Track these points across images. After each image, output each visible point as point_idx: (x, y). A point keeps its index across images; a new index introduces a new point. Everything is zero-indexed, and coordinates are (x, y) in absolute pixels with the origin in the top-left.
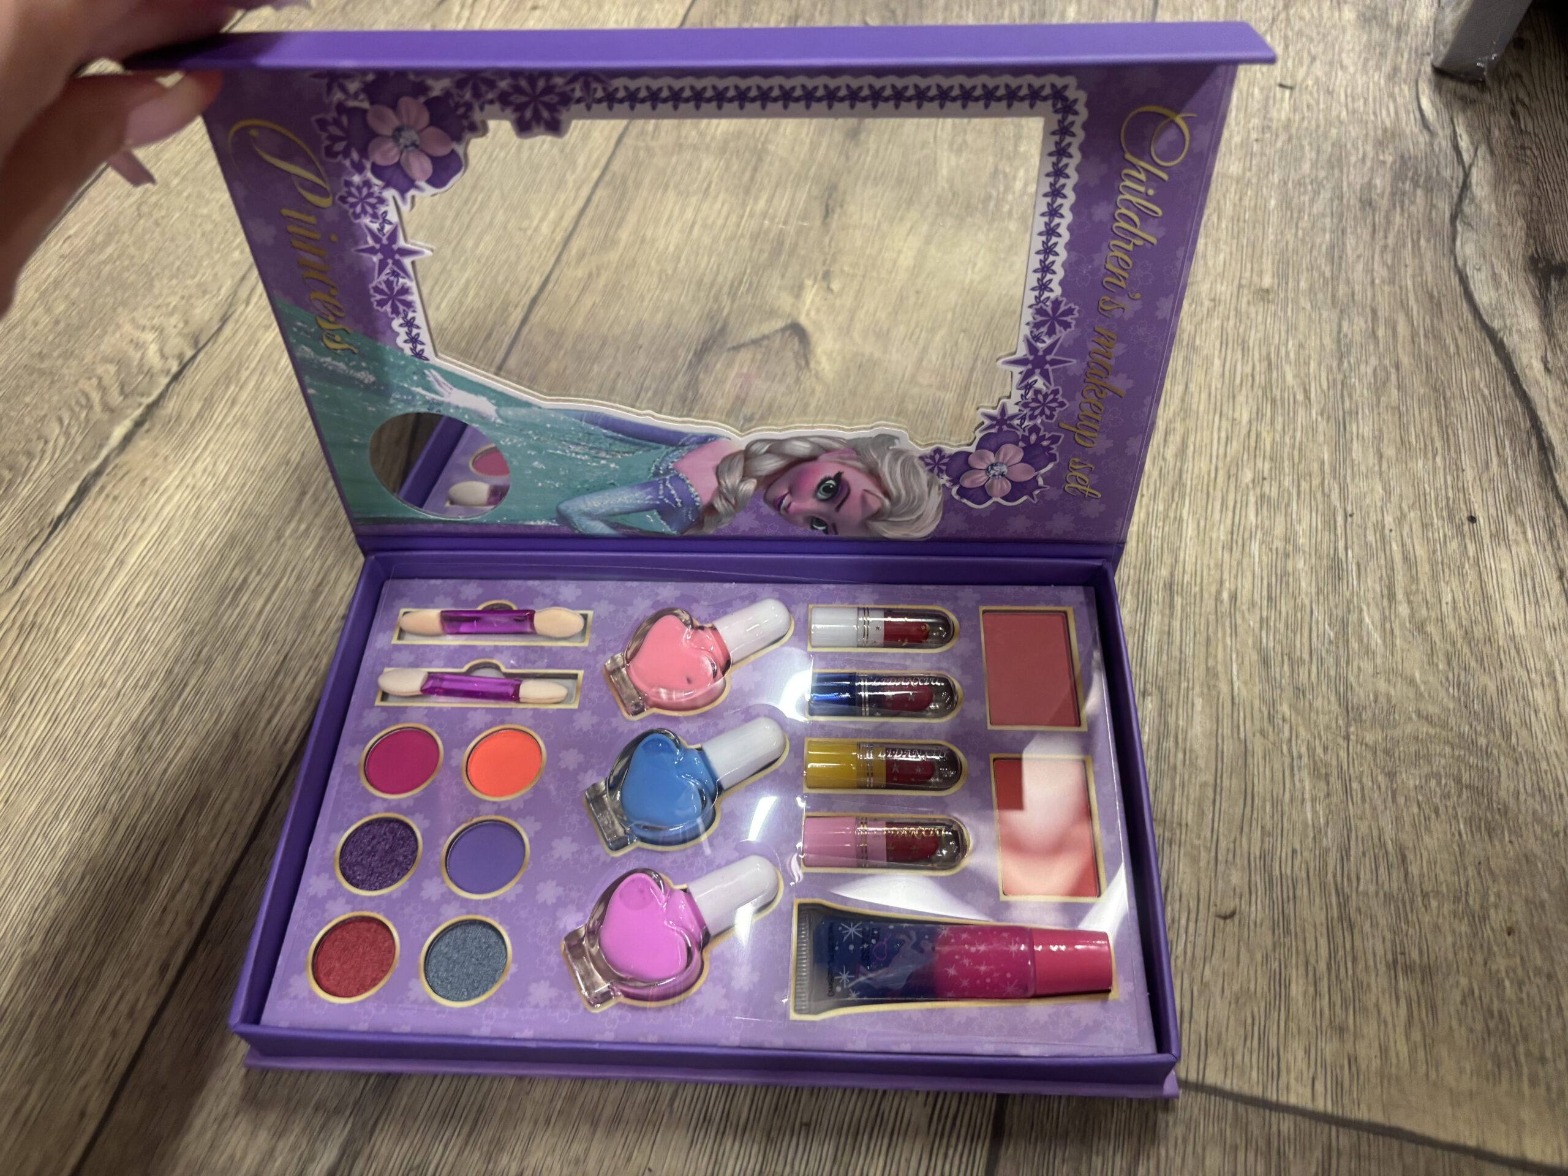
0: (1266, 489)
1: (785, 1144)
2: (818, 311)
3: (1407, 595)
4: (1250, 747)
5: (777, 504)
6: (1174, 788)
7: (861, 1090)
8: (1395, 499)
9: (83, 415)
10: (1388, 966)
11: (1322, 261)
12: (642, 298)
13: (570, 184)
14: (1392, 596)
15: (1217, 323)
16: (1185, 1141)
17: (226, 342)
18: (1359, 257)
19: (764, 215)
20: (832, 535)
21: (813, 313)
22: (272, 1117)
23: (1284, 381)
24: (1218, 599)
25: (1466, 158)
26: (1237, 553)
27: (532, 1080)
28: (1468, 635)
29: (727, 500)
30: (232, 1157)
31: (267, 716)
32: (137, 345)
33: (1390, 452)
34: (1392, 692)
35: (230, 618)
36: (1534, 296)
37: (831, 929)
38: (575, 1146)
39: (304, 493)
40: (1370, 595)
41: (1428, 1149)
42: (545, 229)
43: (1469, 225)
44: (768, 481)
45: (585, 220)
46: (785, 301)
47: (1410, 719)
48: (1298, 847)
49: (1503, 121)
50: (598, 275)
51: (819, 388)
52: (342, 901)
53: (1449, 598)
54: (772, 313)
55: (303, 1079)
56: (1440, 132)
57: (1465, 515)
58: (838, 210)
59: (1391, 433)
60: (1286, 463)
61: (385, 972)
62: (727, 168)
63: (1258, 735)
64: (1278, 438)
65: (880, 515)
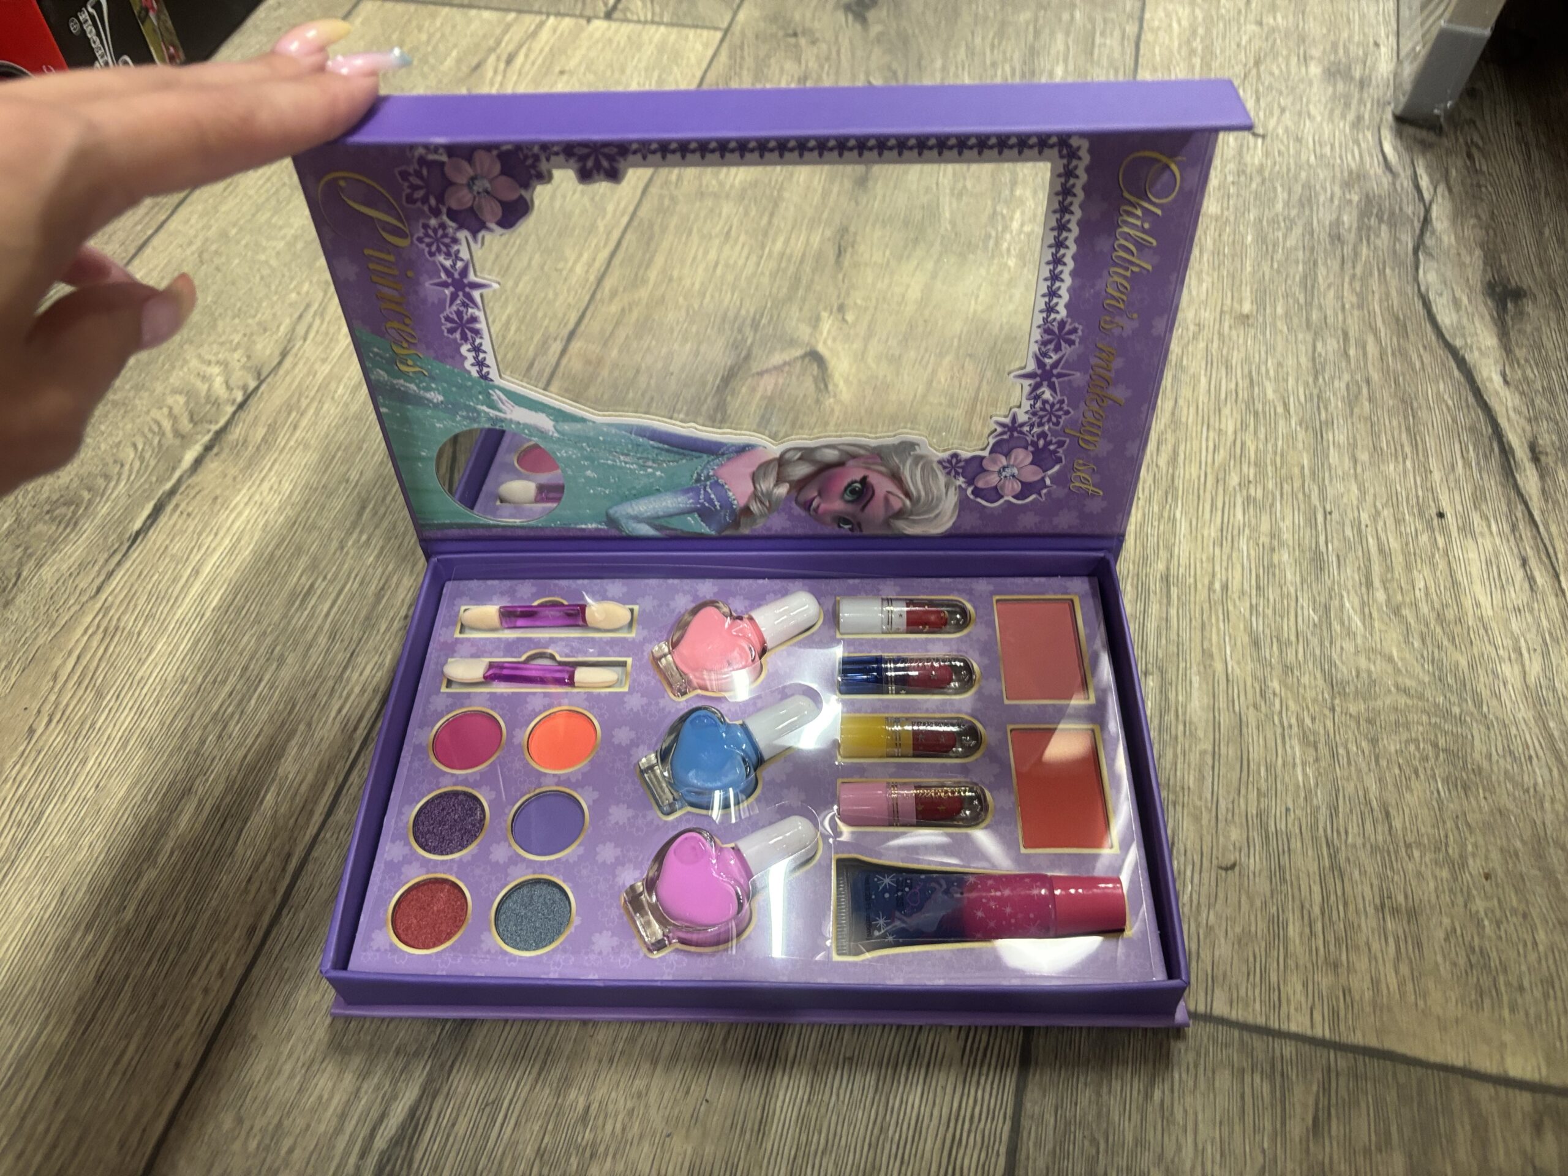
0: (1252, 490)
1: (830, 1077)
2: (834, 340)
3: (1384, 582)
4: (1244, 719)
5: (807, 506)
6: (1175, 756)
7: (898, 1027)
8: (1369, 498)
9: (156, 441)
10: (1376, 909)
11: (1297, 290)
12: (672, 331)
13: (601, 229)
14: (1369, 584)
15: (1202, 345)
16: (1196, 1066)
17: (287, 373)
18: (1329, 286)
19: (782, 255)
20: (857, 533)
21: (829, 342)
22: (356, 1061)
23: (1265, 394)
24: (1211, 588)
25: (1427, 196)
26: (1227, 549)
27: (595, 1023)
28: (1440, 618)
29: (762, 503)
30: (320, 1097)
31: (336, 707)
32: (204, 377)
33: (1363, 456)
34: (1372, 668)
35: (299, 620)
36: (1492, 317)
37: (867, 881)
38: (637, 1082)
39: (363, 508)
40: (1350, 584)
41: (1418, 1069)
42: (579, 269)
43: (1430, 255)
44: (800, 485)
45: (616, 261)
46: (804, 332)
47: (1389, 691)
48: (1291, 806)
49: (1460, 163)
50: (630, 310)
51: (837, 408)
52: (416, 865)
53: (1422, 585)
54: (792, 343)
55: (384, 1027)
56: (1402, 174)
57: (1433, 512)
58: (850, 250)
59: (1364, 440)
60: (1269, 468)
61: (459, 927)
62: (746, 213)
63: (1251, 709)
64: (1261, 446)
65: (900, 514)
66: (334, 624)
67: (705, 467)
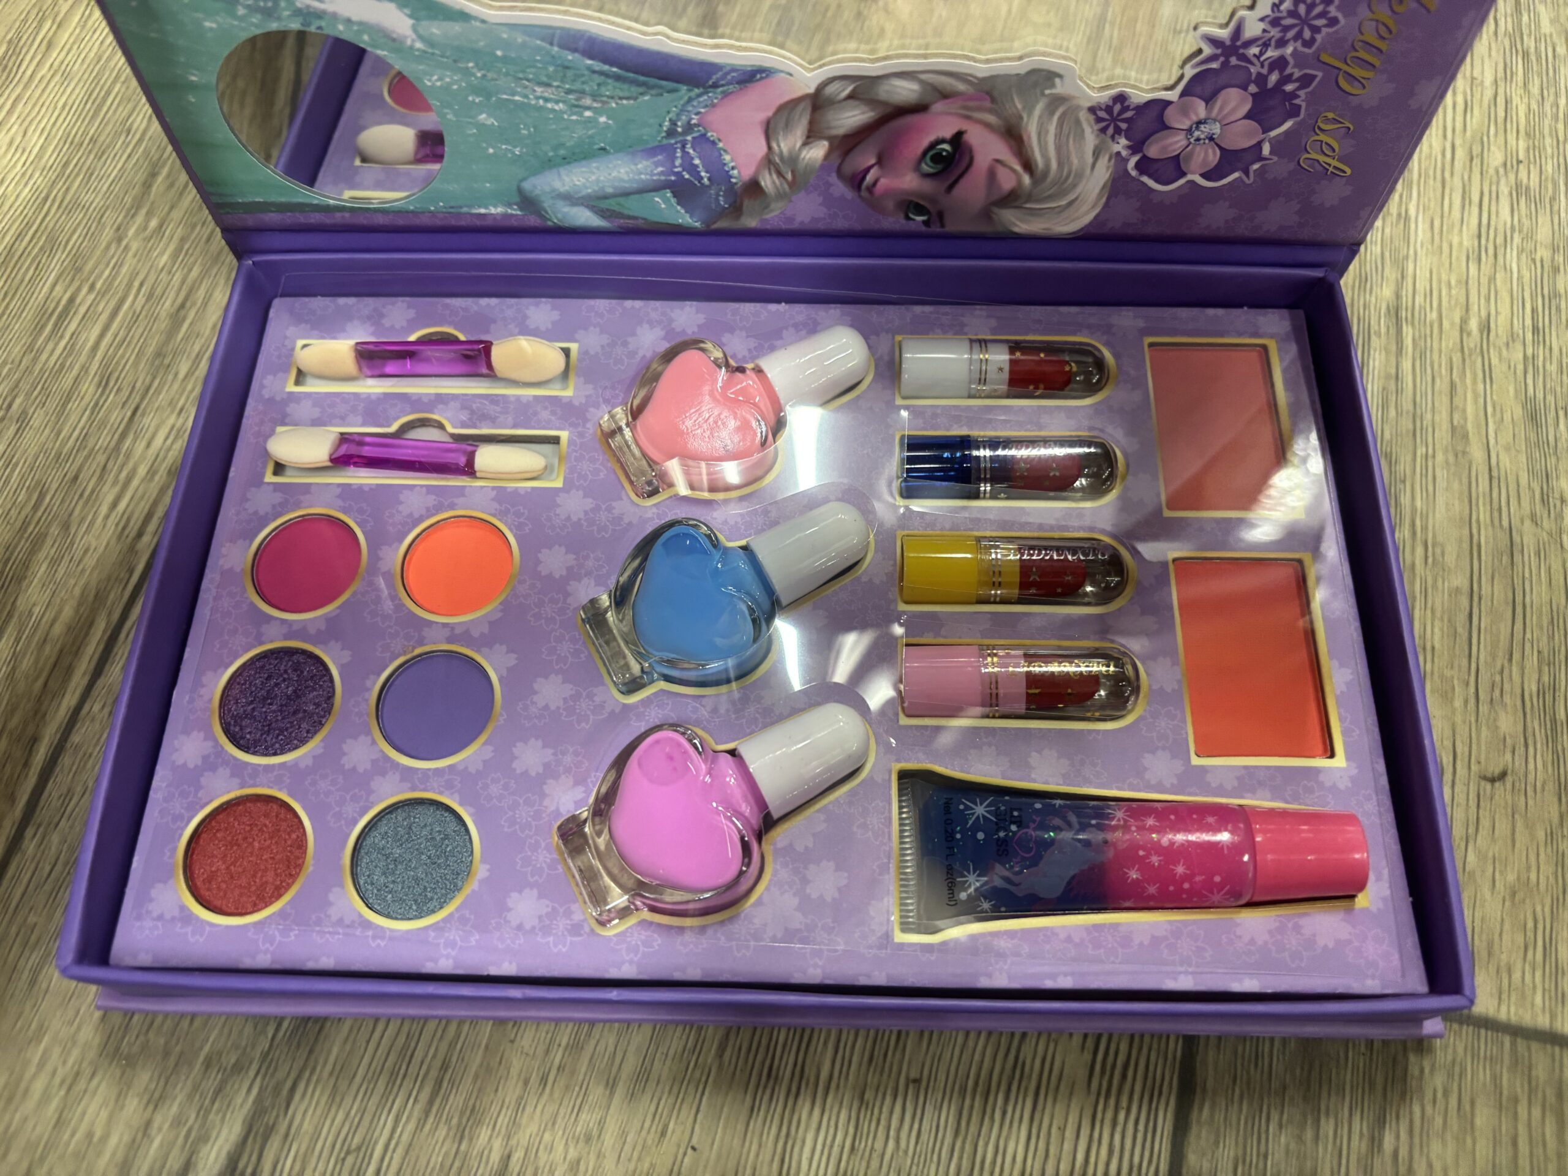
0: (1523, 174)
1: (885, 1109)
4: (1517, 538)
5: (856, 181)
7: (990, 1034)
16: (1446, 1093)
20: (936, 229)
22: (144, 1078)
23: (1538, 25)
24: (1463, 329)
26: (1487, 266)
27: (516, 1022)
29: (780, 174)
30: (90, 1135)
31: (110, 498)
35: (52, 354)
37: (947, 807)
38: (583, 1116)
39: (153, 175)
44: (847, 145)
51: (889, 27)
52: (224, 772)
55: (185, 1023)
60: (1548, 141)
63: (1528, 523)
64: (1534, 106)
65: (1012, 199)
66: (105, 365)
67: (682, 110)
